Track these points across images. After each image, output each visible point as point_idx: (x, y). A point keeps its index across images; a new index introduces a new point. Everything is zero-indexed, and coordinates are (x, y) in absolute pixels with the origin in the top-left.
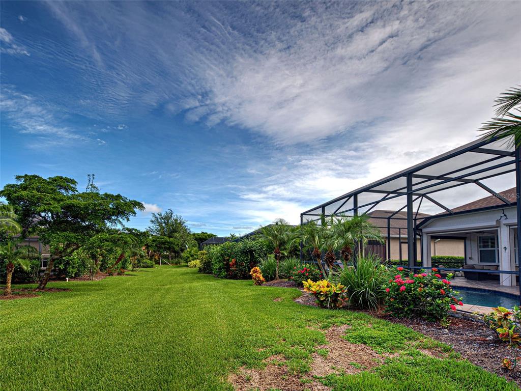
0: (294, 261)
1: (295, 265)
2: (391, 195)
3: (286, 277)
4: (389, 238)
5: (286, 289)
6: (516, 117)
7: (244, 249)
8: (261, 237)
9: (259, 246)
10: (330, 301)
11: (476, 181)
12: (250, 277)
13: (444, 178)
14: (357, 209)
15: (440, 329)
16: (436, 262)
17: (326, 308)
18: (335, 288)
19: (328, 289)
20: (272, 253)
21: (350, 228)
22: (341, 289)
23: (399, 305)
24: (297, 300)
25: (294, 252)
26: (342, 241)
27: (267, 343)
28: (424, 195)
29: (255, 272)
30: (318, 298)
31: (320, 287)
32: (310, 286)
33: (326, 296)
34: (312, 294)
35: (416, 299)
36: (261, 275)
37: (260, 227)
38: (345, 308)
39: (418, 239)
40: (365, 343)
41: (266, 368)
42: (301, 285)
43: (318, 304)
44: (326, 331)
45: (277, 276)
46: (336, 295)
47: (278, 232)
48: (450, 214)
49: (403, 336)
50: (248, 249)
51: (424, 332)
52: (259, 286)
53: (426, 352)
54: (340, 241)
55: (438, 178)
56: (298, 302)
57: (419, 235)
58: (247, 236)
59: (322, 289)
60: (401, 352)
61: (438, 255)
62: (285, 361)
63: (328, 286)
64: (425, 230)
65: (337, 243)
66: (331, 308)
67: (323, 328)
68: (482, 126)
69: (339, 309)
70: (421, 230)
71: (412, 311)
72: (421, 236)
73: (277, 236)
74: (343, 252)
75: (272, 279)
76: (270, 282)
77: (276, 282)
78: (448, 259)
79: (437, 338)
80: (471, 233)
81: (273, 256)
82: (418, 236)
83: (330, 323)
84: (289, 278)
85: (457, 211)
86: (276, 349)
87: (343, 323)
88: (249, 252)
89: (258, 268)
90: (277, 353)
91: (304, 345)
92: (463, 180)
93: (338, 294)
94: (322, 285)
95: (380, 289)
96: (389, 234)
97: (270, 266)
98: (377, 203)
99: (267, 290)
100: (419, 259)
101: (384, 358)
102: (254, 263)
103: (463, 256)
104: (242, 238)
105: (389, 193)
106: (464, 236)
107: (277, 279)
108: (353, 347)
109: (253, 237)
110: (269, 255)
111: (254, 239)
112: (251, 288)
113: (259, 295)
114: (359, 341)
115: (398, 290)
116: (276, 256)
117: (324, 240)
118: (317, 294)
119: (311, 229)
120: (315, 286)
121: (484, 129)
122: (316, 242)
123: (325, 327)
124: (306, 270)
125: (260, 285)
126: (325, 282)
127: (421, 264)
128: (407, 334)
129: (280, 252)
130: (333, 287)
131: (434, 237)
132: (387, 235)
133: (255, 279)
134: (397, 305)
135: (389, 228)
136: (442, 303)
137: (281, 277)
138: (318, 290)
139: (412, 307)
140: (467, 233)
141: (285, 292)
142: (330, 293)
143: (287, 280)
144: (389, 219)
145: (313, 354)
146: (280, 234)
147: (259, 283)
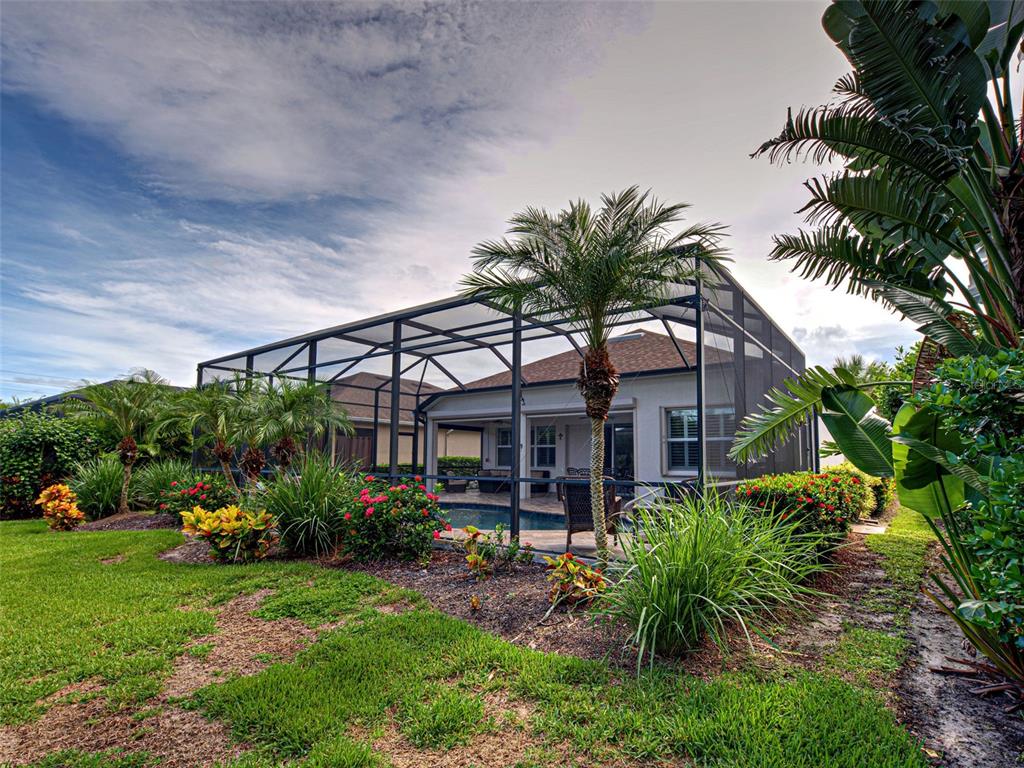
0: (172, 466)
1: (175, 478)
2: (380, 350)
3: (150, 506)
4: (376, 423)
5: (145, 533)
6: (496, 277)
7: (25, 439)
8: (80, 410)
9: (75, 432)
10: (241, 548)
11: (491, 346)
12: (38, 512)
13: (452, 335)
14: (314, 369)
15: (417, 571)
16: (445, 466)
17: (231, 562)
18: (252, 522)
19: (237, 524)
20: (113, 449)
21: (293, 403)
22: (266, 522)
23: (363, 540)
24: (168, 556)
25: (175, 447)
26: (273, 428)
27: (56, 661)
28: (429, 357)
29: (57, 496)
30: (216, 544)
31: (222, 521)
32: (199, 521)
33: (234, 538)
34: (203, 537)
35: (389, 527)
36: (74, 505)
37: (84, 385)
38: (271, 558)
39: (421, 427)
40: (293, 616)
41: (44, 716)
42: (179, 522)
43: (215, 557)
44: (221, 609)
45: (124, 505)
46: (257, 534)
47: (132, 400)
48: (463, 392)
49: (359, 591)
50: (36, 439)
51: (395, 579)
52: (66, 533)
53: (387, 610)
54: (271, 428)
55: (445, 333)
56: (171, 558)
57: (422, 421)
58: (36, 407)
59: (225, 525)
60: (350, 616)
61: (450, 455)
62: (103, 688)
63: (238, 518)
64: (431, 414)
65: (264, 431)
66: (243, 562)
67: (214, 604)
68: (463, 278)
69: (259, 561)
70: (425, 413)
71: (383, 547)
72: (425, 423)
73: (128, 410)
74: (278, 449)
75: (108, 512)
76: (102, 521)
77: (119, 519)
78: (462, 461)
79: (410, 586)
80: (489, 422)
81: (114, 456)
82: (420, 424)
83: (231, 591)
84: (158, 508)
85: (472, 388)
86: (80, 669)
87: (260, 588)
88: (40, 445)
89: (64, 489)
90: (83, 677)
91: (158, 646)
92: (476, 342)
93: (261, 531)
94: (227, 517)
95: (336, 515)
96: (376, 417)
97: (105, 482)
98: (358, 360)
99: (88, 540)
100: (420, 462)
101: (319, 634)
102: (57, 472)
103: (479, 456)
104: (19, 409)
105: (377, 346)
106: (481, 426)
107: (122, 513)
108: (268, 628)
109: (55, 408)
110: (104, 455)
111: (58, 415)
112: (37, 539)
113: (59, 553)
114: (283, 615)
115: (363, 514)
116: (123, 458)
117: (237, 425)
118: (211, 537)
119: (211, 399)
120: (208, 520)
121: (466, 283)
122: (220, 428)
123: (221, 601)
124: (202, 488)
125: (68, 529)
126: (233, 511)
127: (423, 470)
128: (366, 586)
129: (135, 448)
130: (250, 518)
131: (444, 426)
132: (372, 420)
133: (53, 516)
134: (361, 541)
135: (376, 407)
136: (424, 529)
137: (134, 507)
138: (215, 529)
139: (383, 540)
140: (484, 422)
141: (136, 541)
142: (243, 532)
143: (152, 512)
144: (377, 390)
145: (178, 658)
146: (139, 407)
147: (66, 524)
